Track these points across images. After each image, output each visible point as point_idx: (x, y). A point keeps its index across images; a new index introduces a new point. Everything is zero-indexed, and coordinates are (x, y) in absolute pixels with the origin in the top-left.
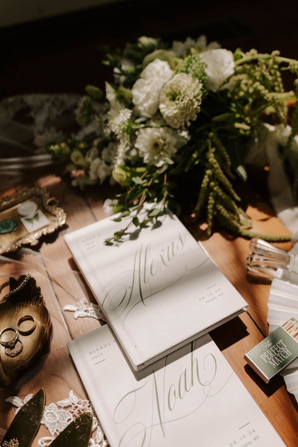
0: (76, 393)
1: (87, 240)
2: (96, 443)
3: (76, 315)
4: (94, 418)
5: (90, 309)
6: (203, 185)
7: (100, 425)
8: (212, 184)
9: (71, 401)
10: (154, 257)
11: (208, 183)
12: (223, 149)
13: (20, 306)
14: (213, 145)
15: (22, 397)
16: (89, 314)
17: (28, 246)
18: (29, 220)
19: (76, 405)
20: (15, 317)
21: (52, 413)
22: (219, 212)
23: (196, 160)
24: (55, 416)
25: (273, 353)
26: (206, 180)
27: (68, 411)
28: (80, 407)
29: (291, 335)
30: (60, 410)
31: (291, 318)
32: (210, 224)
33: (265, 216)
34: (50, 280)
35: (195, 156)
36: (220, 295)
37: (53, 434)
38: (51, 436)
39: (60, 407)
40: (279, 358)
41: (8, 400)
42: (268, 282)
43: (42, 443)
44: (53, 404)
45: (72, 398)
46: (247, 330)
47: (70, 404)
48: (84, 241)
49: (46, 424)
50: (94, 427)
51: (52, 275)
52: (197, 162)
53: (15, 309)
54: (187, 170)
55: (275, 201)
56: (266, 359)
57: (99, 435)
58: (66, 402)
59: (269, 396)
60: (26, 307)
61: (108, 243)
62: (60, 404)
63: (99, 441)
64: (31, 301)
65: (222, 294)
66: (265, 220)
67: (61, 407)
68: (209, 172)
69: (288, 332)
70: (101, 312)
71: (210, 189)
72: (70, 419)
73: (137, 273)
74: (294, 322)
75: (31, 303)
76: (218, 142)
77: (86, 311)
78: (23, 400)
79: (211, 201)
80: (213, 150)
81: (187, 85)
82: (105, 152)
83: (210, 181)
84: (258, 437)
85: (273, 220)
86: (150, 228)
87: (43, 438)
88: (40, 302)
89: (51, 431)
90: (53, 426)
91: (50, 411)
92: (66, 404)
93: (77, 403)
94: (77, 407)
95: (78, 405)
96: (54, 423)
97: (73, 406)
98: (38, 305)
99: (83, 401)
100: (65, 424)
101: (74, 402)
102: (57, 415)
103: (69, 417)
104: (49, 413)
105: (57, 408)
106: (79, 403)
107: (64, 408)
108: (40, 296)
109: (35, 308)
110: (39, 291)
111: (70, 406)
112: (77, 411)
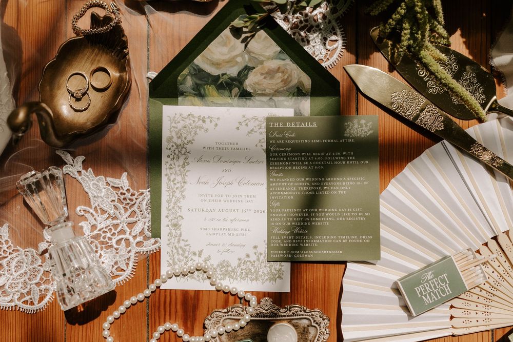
0: (129, 177)
2: (130, 234)
9: (121, 184)
13: (99, 50)
19: (124, 191)
20: (92, 60)
21: (98, 186)
24: (101, 191)
27: (114, 192)
28: (128, 195)
30: (107, 187)
37: (93, 206)
39: (108, 184)
41: (59, 153)
43: (80, 211)
44: (103, 177)
45: (124, 181)
47: (119, 186)
49: (90, 194)
53: (93, 51)
58: (117, 182)
60: (107, 53)
62: (110, 181)
63: (133, 234)
64: (114, 49)
72: (114, 201)
75: (114, 52)
78: (74, 159)
87: (82, 207)
88: (123, 58)
89: (92, 203)
90: (95, 199)
91: (97, 183)
92: (115, 183)
93: (126, 190)
94: (124, 194)
95: (126, 192)
96: (98, 197)
97: (121, 191)
98: (120, 60)
99: (132, 191)
100: (107, 203)
101: (123, 187)
102: (103, 190)
103: (114, 199)
104: (96, 184)
105: (105, 184)
106: (128, 190)
107: (112, 187)
108: (125, 50)
109: (117, 62)
110: (124, 45)
111: (119, 188)
112: (123, 197)
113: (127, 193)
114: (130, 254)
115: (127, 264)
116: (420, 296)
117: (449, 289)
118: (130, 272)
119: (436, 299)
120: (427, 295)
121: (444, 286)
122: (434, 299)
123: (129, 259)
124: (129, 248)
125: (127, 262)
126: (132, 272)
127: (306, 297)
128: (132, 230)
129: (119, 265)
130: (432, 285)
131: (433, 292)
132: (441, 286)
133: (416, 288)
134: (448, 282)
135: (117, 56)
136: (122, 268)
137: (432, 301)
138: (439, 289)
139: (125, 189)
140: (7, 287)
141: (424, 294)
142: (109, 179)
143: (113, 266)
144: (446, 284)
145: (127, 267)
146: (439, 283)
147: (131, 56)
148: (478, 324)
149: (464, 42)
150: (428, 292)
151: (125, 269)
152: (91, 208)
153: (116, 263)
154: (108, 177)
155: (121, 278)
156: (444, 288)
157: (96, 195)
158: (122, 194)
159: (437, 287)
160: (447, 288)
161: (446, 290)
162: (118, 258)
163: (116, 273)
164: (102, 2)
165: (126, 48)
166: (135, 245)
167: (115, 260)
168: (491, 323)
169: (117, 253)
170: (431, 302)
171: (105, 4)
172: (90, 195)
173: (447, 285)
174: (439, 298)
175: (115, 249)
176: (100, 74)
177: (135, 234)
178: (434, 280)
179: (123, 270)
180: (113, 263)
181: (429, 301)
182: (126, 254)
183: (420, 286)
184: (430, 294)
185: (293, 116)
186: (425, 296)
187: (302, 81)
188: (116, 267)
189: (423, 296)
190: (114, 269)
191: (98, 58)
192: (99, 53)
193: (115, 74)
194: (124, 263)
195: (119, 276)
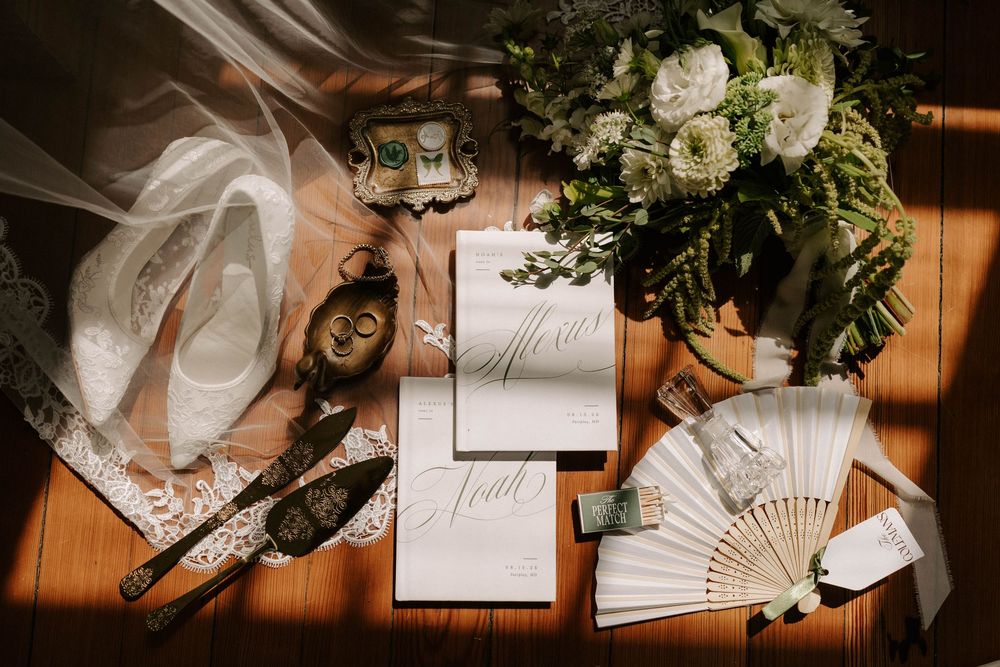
0: (388, 431)
1: (483, 255)
2: (386, 490)
3: (426, 339)
4: (395, 467)
5: (445, 339)
6: (674, 261)
7: (397, 475)
8: (687, 267)
9: (379, 436)
10: (550, 327)
11: (682, 264)
12: (729, 235)
14: (720, 221)
15: (333, 405)
16: (441, 346)
17: (410, 207)
18: (425, 159)
19: (383, 445)
21: (355, 438)
22: (675, 302)
23: (684, 225)
24: (358, 443)
25: (607, 511)
26: (681, 258)
27: (372, 445)
28: (386, 449)
29: (641, 503)
30: (364, 439)
31: (658, 485)
32: (661, 300)
33: (741, 328)
34: (417, 269)
35: (686, 219)
36: (593, 422)
37: (349, 459)
38: (346, 459)
39: (365, 436)
40: (610, 518)
41: (317, 400)
42: (672, 421)
43: (335, 462)
44: (360, 429)
45: (382, 434)
46: (606, 465)
47: (378, 439)
48: (478, 255)
49: (346, 445)
50: (391, 474)
51: (422, 265)
52: (684, 230)
54: (664, 231)
55: (773, 311)
56: (597, 513)
57: (392, 485)
58: (375, 435)
59: (577, 542)
60: (374, 300)
61: (506, 277)
62: (367, 433)
63: (389, 490)
64: (383, 297)
65: (597, 421)
66: (734, 333)
67: (367, 437)
68: (691, 251)
69: (640, 497)
70: (455, 352)
71: (680, 270)
72: (371, 454)
73: (518, 339)
74: (657, 491)
75: (382, 300)
76: (728, 223)
77: (440, 340)
78: (333, 409)
79: (674, 284)
80: (716, 227)
81: (717, 156)
82: (577, 115)
83: (686, 262)
84: (536, 575)
85: (747, 339)
86: (571, 280)
87: (338, 458)
88: (391, 306)
89: (348, 455)
90: (351, 451)
92: (373, 436)
93: (384, 443)
96: (354, 449)
97: (380, 444)
98: (387, 307)
99: (391, 445)
100: (364, 456)
101: (382, 440)
102: (360, 442)
103: (371, 452)
104: (353, 436)
105: (363, 436)
106: (386, 444)
107: (370, 439)
108: (394, 299)
109: (384, 309)
110: (395, 293)
111: (376, 441)
112: (381, 450)
113: (385, 447)
114: (385, 511)
115: (381, 522)
118: (384, 530)
123: (383, 516)
124: (385, 505)
129: (374, 523)
135: (385, 304)
136: (377, 526)
140: (250, 537)
142: (367, 431)
145: (382, 525)
147: (399, 305)
148: (734, 598)
149: (738, 312)
153: (370, 520)
154: (366, 428)
155: (373, 537)
157: (352, 447)
158: (381, 447)
162: (372, 516)
163: (369, 531)
165: (396, 296)
166: (390, 502)
167: (369, 518)
168: (747, 598)
169: (372, 510)
172: (346, 447)
175: (370, 505)
176: (366, 321)
179: (377, 529)
180: (366, 521)
182: (381, 510)
188: (370, 525)
191: (365, 304)
195: (370, 535)
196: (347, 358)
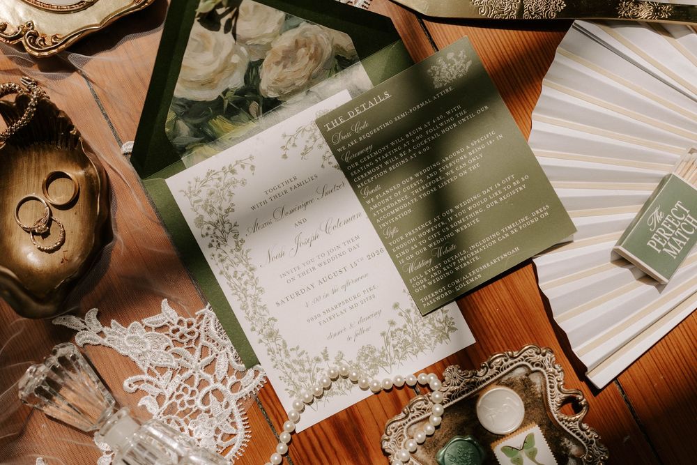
0: (172, 304)
2: (215, 381)
9: (166, 318)
19: (176, 326)
20: (35, 172)
21: (136, 339)
24: (144, 343)
27: (162, 334)
28: (184, 329)
30: (149, 333)
37: (145, 370)
38: (141, 372)
39: (148, 328)
41: (56, 321)
43: (130, 385)
44: (135, 322)
45: (168, 313)
47: (165, 323)
49: (130, 355)
58: (160, 319)
60: (51, 150)
62: (149, 323)
63: (220, 378)
64: (57, 140)
67: (151, 328)
72: (169, 347)
75: (59, 143)
78: (84, 319)
87: (130, 378)
88: (76, 144)
89: (141, 366)
90: (142, 358)
91: (133, 335)
92: (157, 322)
93: (178, 324)
94: (178, 330)
95: (179, 326)
96: (144, 354)
97: (172, 328)
98: (72, 149)
99: (185, 321)
100: (162, 355)
101: (171, 321)
102: (146, 340)
103: (167, 344)
104: (132, 338)
105: (144, 330)
106: (180, 322)
107: (156, 329)
108: (71, 132)
109: (70, 154)
110: (67, 124)
111: (166, 326)
112: (177, 335)
113: (181, 328)
114: (229, 408)
115: (233, 424)
116: (659, 251)
117: (693, 220)
118: (243, 432)
119: (685, 243)
120: (669, 243)
121: (686, 220)
122: (682, 245)
123: (231, 416)
124: (225, 400)
125: (231, 421)
126: (247, 432)
127: (502, 336)
128: (215, 373)
129: (223, 431)
130: (668, 228)
131: (674, 236)
132: (682, 221)
133: (649, 244)
134: (688, 211)
135: (67, 146)
136: (230, 433)
137: (680, 249)
138: (680, 227)
139: (176, 323)
141: (664, 245)
142: (146, 321)
143: (216, 438)
144: (686, 215)
145: (236, 428)
146: (676, 219)
147: (85, 136)
150: (668, 239)
151: (234, 433)
152: (143, 373)
153: (217, 431)
154: (143, 319)
155: (235, 447)
156: (686, 222)
157: (139, 352)
158: (174, 331)
159: (677, 226)
160: (690, 220)
161: (691, 223)
162: (216, 423)
163: (225, 444)
164: (7, 85)
165: (72, 127)
166: (229, 391)
167: (213, 428)
169: (211, 416)
170: (679, 251)
171: (13, 85)
172: (133, 357)
173: (689, 216)
174: (688, 239)
175: (206, 412)
176: (57, 184)
177: (223, 377)
178: (667, 218)
179: (232, 435)
180: (213, 434)
181: (676, 251)
182: (225, 410)
183: (653, 237)
184: (671, 241)
185: (351, 99)
186: (667, 246)
187: (337, 45)
188: (220, 436)
189: (664, 249)
190: (219, 440)
191: (42, 164)
192: (39, 155)
193: (76, 173)
194: (229, 425)
195: (231, 446)
196: (64, 248)
